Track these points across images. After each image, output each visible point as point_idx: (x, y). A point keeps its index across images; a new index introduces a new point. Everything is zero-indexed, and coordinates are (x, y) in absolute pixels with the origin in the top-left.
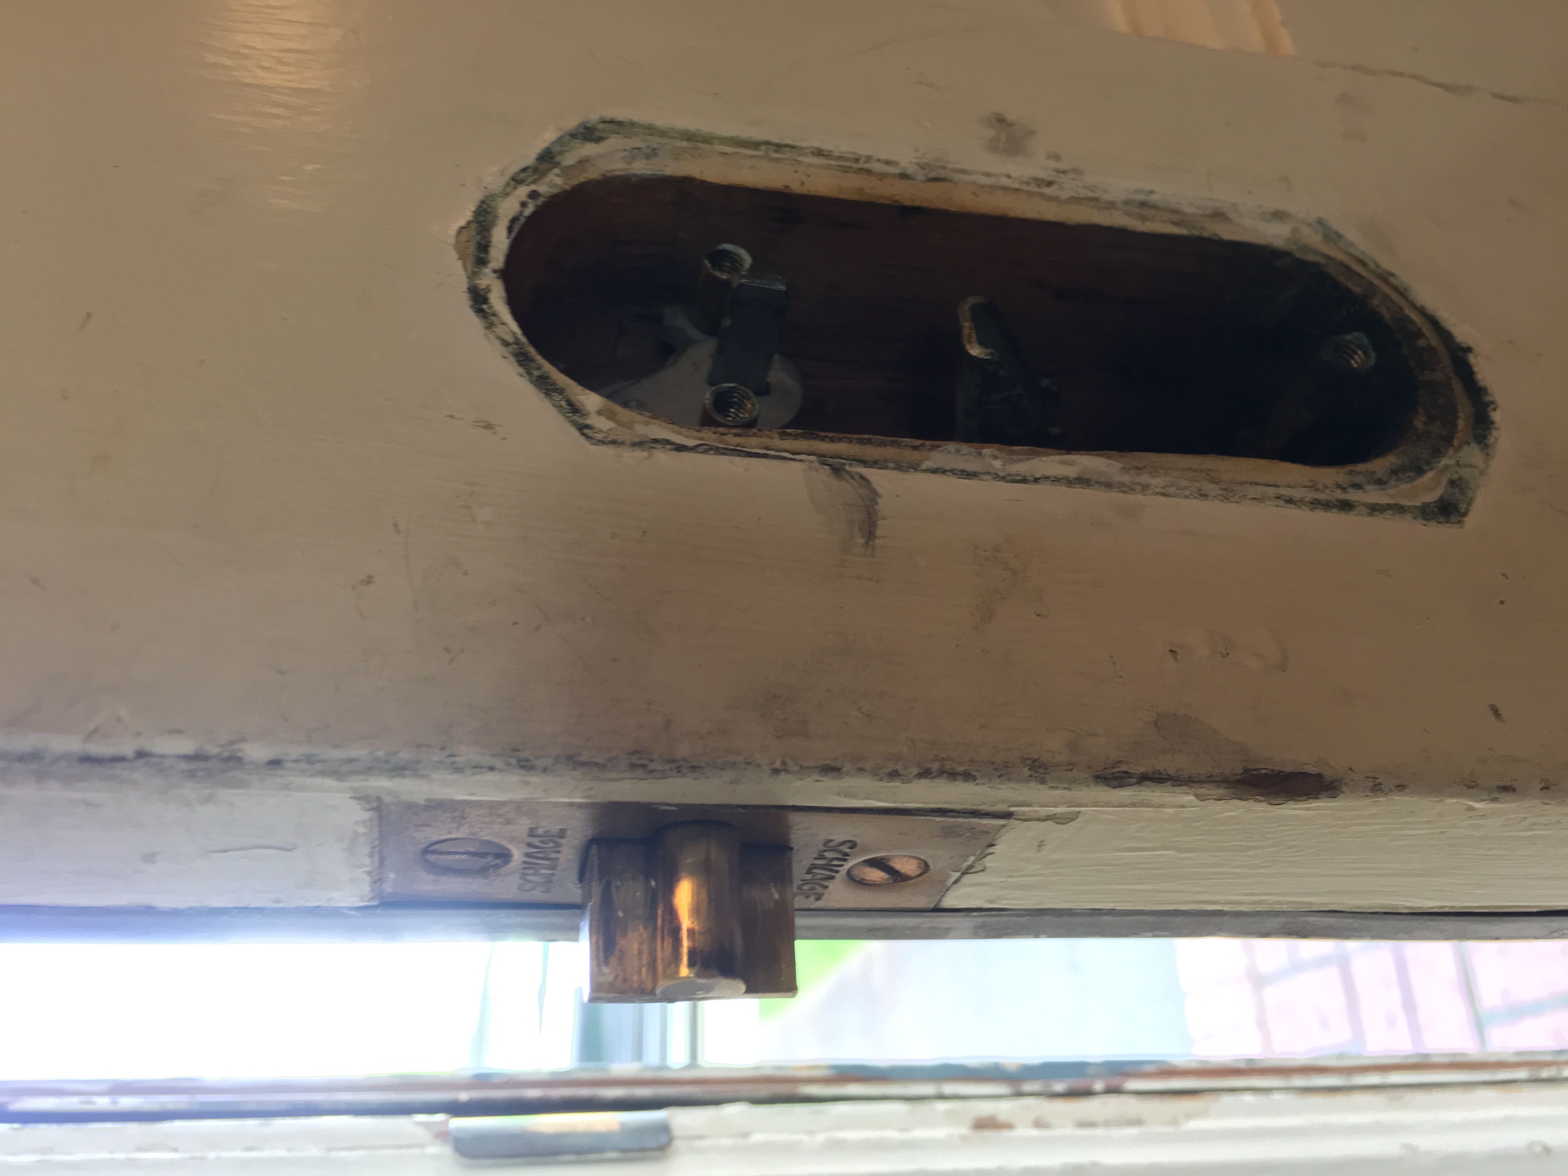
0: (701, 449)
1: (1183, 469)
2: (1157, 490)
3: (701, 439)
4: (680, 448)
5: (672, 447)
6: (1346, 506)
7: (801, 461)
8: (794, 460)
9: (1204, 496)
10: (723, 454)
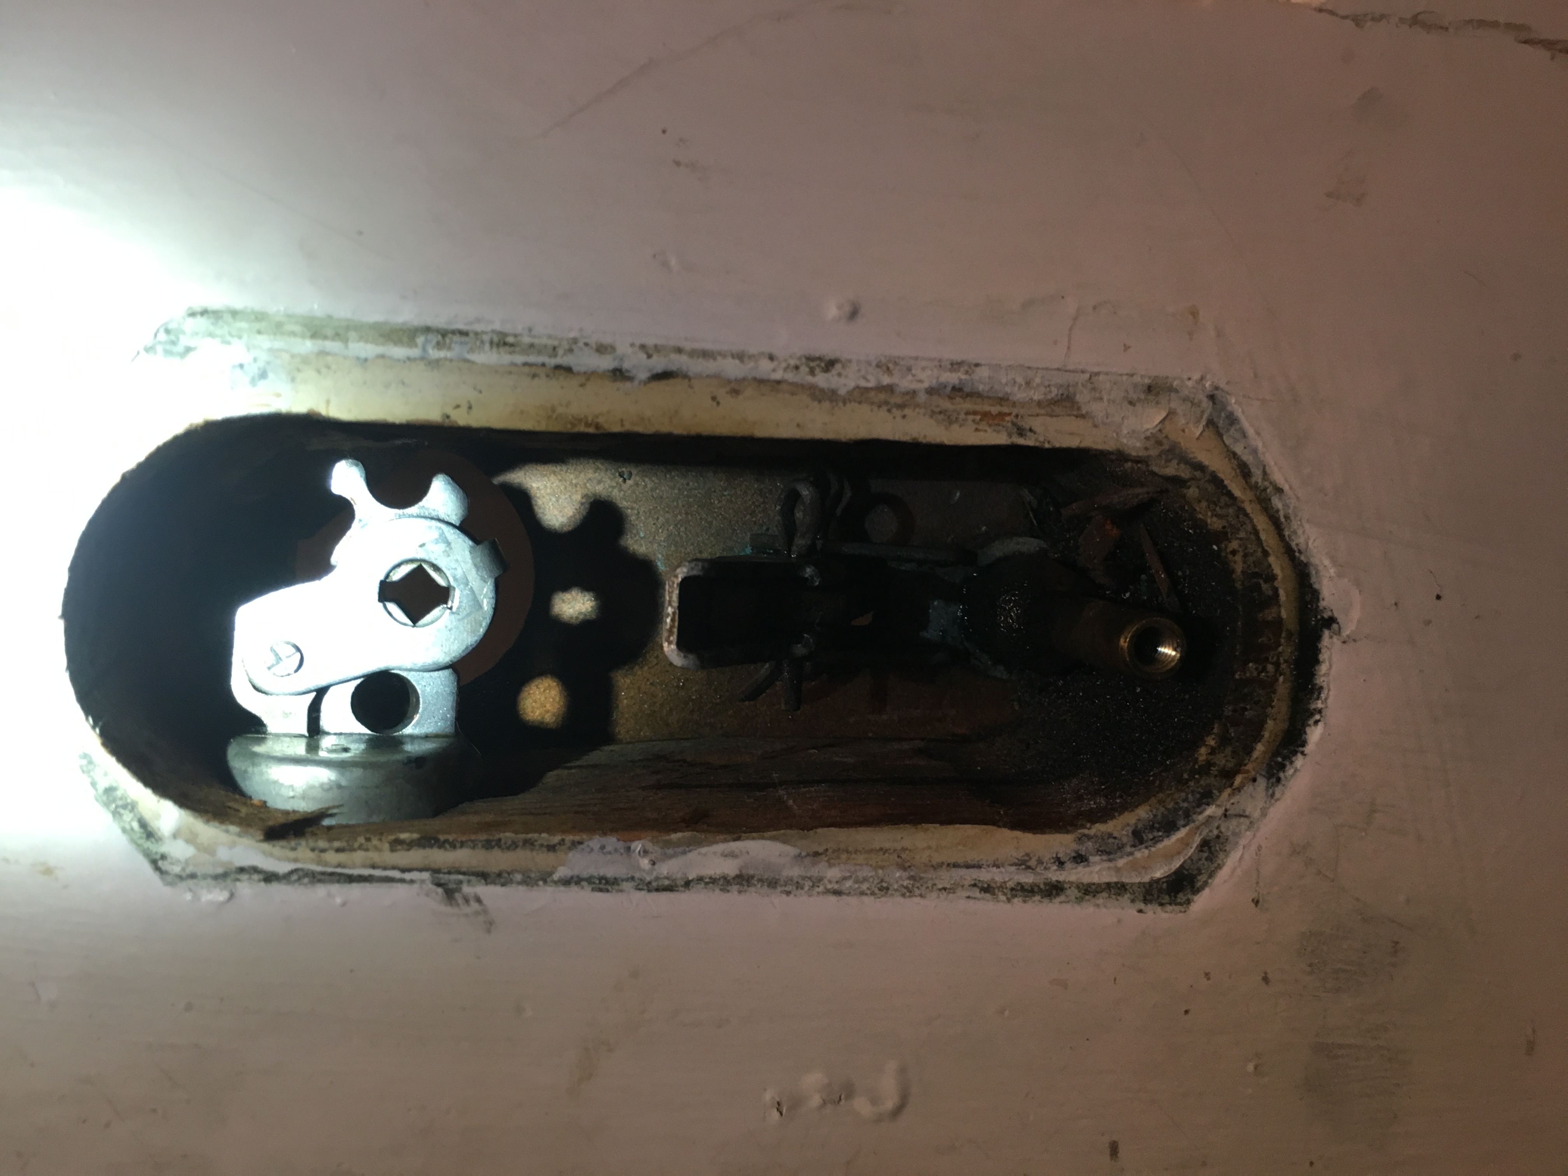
0: (294, 877)
1: (871, 851)
2: (829, 886)
3: (296, 860)
4: (270, 877)
5: (261, 877)
6: (1054, 890)
7: (412, 882)
8: (402, 881)
9: (885, 890)
10: (320, 881)
